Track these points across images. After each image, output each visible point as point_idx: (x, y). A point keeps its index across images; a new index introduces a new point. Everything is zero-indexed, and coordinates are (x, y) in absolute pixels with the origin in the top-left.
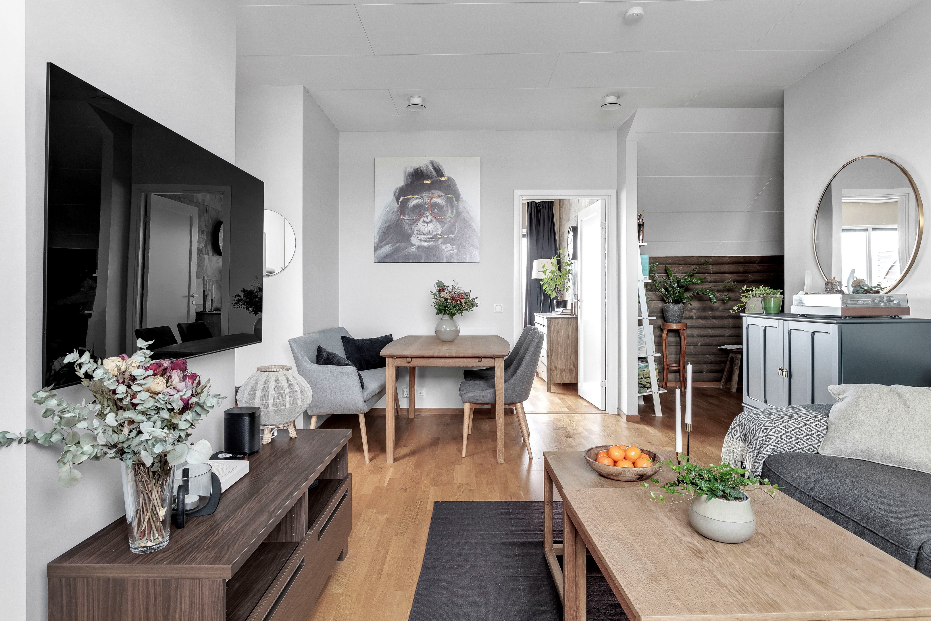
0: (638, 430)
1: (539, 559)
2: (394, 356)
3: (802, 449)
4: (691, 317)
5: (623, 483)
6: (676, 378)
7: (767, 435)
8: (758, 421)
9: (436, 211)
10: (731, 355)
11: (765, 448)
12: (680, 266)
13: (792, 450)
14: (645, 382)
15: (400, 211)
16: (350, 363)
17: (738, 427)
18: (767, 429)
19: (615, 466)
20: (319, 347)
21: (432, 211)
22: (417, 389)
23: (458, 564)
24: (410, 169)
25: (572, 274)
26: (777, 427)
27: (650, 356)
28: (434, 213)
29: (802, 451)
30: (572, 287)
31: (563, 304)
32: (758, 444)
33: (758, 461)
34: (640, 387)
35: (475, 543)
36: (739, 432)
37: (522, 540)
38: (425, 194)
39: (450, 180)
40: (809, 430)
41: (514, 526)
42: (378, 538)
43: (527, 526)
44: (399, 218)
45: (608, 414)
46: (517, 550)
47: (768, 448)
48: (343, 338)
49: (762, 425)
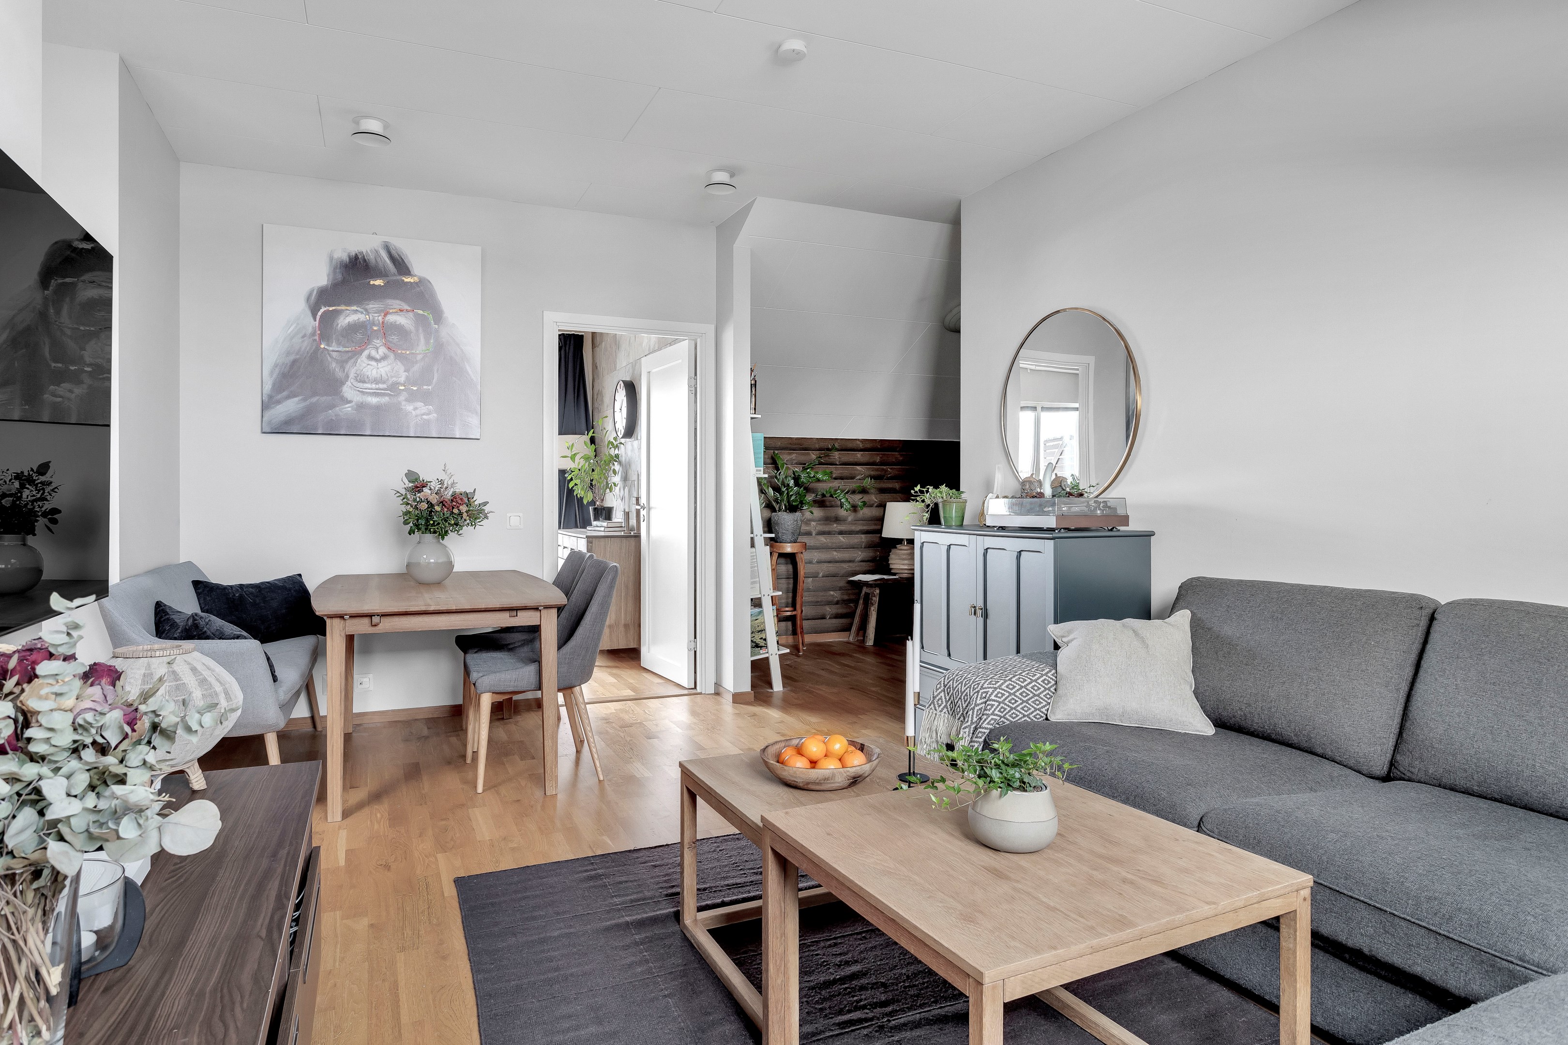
0: (754, 715)
1: (677, 941)
2: (346, 615)
3: (1028, 716)
4: (809, 534)
5: (828, 794)
6: (787, 630)
7: (987, 700)
8: (973, 682)
9: (394, 338)
10: (865, 590)
11: (985, 720)
12: (794, 453)
13: (1017, 719)
14: (757, 637)
15: (320, 334)
16: (244, 633)
17: (942, 694)
18: (987, 693)
19: (814, 768)
20: (158, 605)
21: (388, 339)
22: (356, 676)
23: (542, 977)
24: (342, 255)
25: (620, 463)
26: (999, 687)
27: (766, 595)
28: (391, 342)
29: (1028, 719)
30: (620, 485)
31: (605, 513)
32: (975, 716)
33: (976, 739)
34: (752, 647)
35: (559, 936)
36: (944, 700)
37: (639, 917)
38: (373, 306)
39: (422, 282)
40: (1036, 688)
41: (616, 896)
42: (367, 963)
43: (637, 893)
44: (318, 348)
45: (700, 694)
46: (636, 934)
47: (989, 719)
48: (197, 584)
49: (980, 687)
